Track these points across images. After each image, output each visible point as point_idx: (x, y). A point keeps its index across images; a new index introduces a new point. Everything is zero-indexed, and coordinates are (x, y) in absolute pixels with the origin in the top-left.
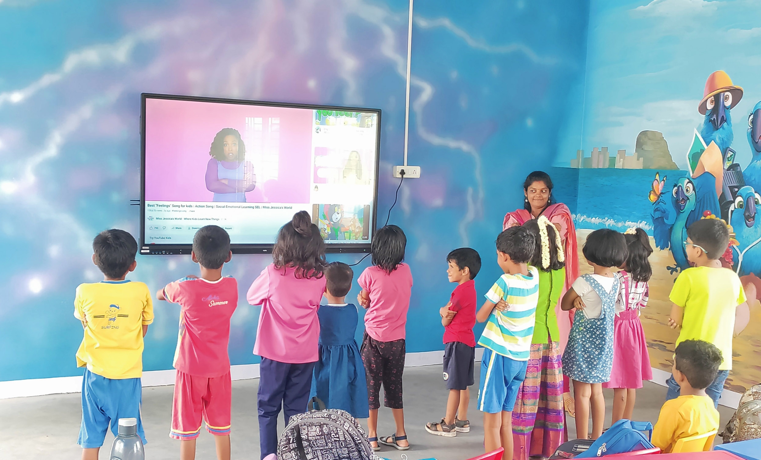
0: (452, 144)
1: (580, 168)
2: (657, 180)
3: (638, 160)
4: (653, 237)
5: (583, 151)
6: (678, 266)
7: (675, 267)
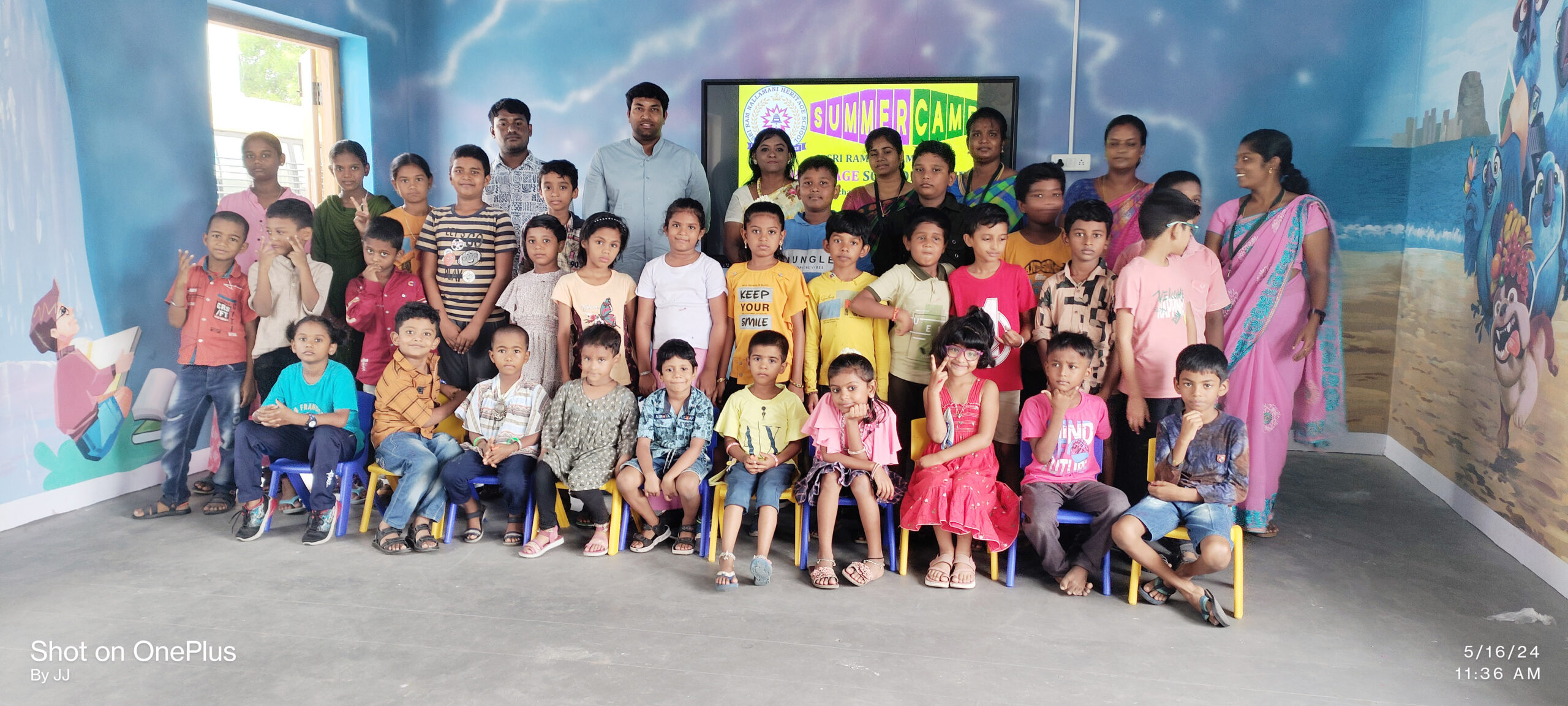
1: (1413, 146)
2: (1471, 155)
3: (1458, 122)
4: (1463, 254)
5: (1416, 118)
6: (1480, 302)
7: (1476, 304)
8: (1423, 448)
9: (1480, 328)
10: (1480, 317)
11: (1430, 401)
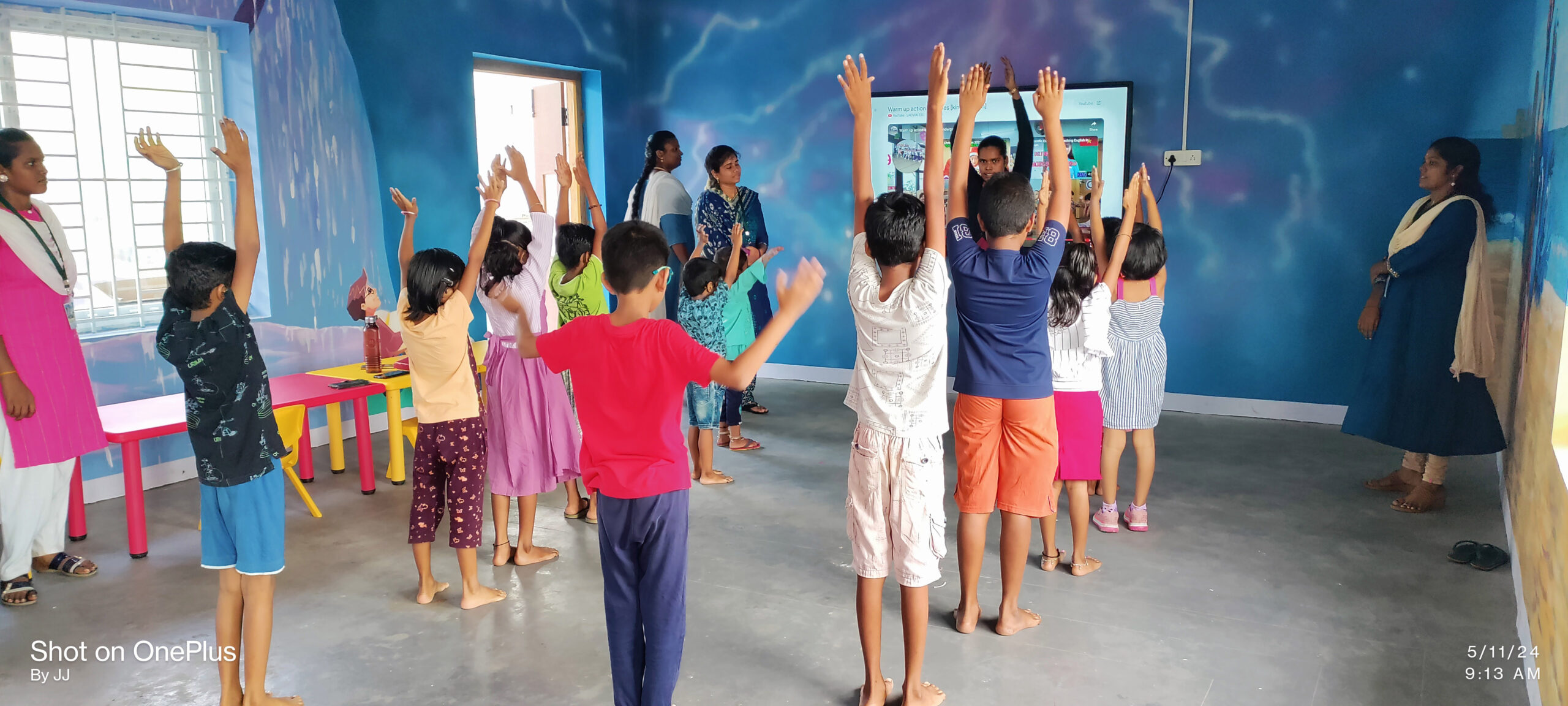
0: (1263, 116)
1: (1522, 137)
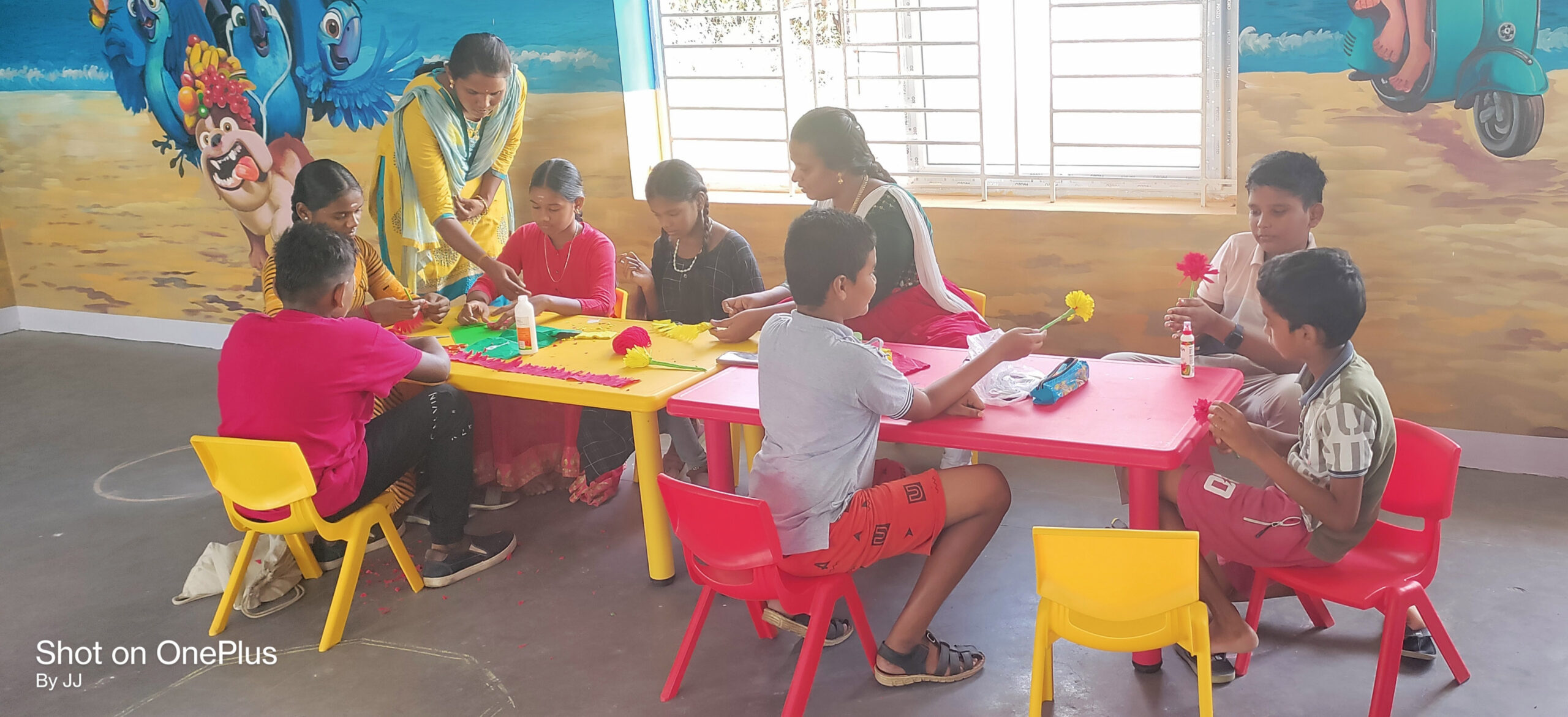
4: (115, 92)
6: (169, 137)
7: (165, 140)
8: (107, 303)
9: (178, 163)
10: (174, 152)
11: (99, 252)
